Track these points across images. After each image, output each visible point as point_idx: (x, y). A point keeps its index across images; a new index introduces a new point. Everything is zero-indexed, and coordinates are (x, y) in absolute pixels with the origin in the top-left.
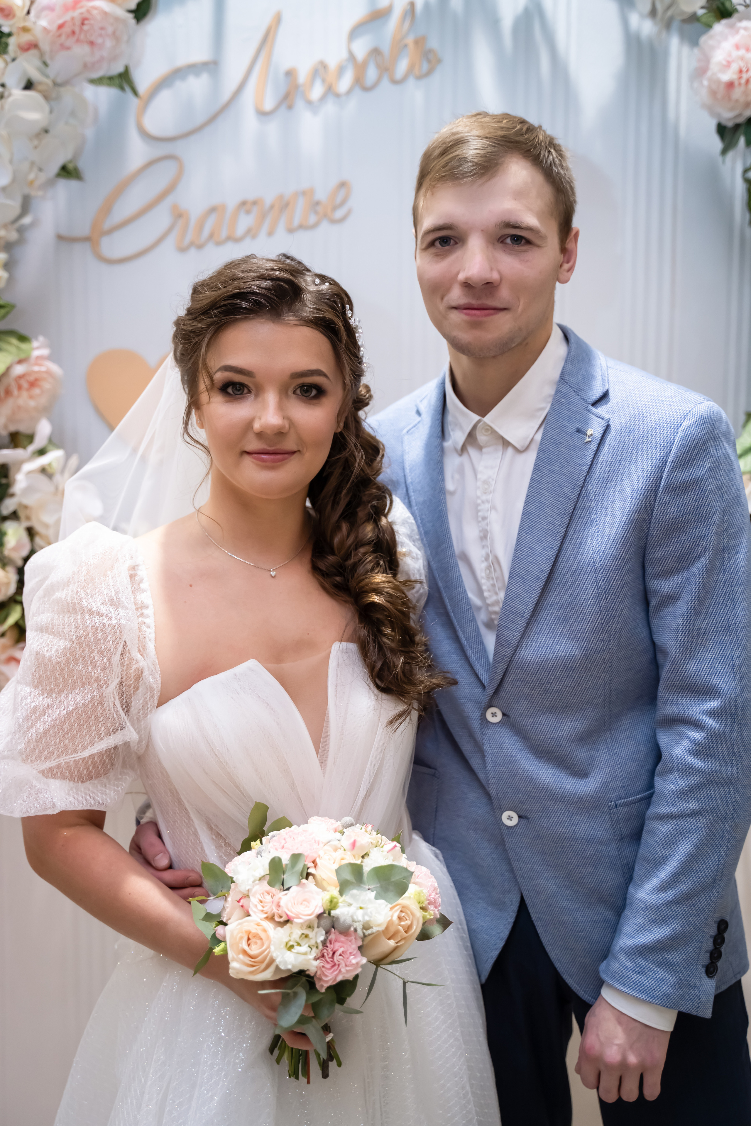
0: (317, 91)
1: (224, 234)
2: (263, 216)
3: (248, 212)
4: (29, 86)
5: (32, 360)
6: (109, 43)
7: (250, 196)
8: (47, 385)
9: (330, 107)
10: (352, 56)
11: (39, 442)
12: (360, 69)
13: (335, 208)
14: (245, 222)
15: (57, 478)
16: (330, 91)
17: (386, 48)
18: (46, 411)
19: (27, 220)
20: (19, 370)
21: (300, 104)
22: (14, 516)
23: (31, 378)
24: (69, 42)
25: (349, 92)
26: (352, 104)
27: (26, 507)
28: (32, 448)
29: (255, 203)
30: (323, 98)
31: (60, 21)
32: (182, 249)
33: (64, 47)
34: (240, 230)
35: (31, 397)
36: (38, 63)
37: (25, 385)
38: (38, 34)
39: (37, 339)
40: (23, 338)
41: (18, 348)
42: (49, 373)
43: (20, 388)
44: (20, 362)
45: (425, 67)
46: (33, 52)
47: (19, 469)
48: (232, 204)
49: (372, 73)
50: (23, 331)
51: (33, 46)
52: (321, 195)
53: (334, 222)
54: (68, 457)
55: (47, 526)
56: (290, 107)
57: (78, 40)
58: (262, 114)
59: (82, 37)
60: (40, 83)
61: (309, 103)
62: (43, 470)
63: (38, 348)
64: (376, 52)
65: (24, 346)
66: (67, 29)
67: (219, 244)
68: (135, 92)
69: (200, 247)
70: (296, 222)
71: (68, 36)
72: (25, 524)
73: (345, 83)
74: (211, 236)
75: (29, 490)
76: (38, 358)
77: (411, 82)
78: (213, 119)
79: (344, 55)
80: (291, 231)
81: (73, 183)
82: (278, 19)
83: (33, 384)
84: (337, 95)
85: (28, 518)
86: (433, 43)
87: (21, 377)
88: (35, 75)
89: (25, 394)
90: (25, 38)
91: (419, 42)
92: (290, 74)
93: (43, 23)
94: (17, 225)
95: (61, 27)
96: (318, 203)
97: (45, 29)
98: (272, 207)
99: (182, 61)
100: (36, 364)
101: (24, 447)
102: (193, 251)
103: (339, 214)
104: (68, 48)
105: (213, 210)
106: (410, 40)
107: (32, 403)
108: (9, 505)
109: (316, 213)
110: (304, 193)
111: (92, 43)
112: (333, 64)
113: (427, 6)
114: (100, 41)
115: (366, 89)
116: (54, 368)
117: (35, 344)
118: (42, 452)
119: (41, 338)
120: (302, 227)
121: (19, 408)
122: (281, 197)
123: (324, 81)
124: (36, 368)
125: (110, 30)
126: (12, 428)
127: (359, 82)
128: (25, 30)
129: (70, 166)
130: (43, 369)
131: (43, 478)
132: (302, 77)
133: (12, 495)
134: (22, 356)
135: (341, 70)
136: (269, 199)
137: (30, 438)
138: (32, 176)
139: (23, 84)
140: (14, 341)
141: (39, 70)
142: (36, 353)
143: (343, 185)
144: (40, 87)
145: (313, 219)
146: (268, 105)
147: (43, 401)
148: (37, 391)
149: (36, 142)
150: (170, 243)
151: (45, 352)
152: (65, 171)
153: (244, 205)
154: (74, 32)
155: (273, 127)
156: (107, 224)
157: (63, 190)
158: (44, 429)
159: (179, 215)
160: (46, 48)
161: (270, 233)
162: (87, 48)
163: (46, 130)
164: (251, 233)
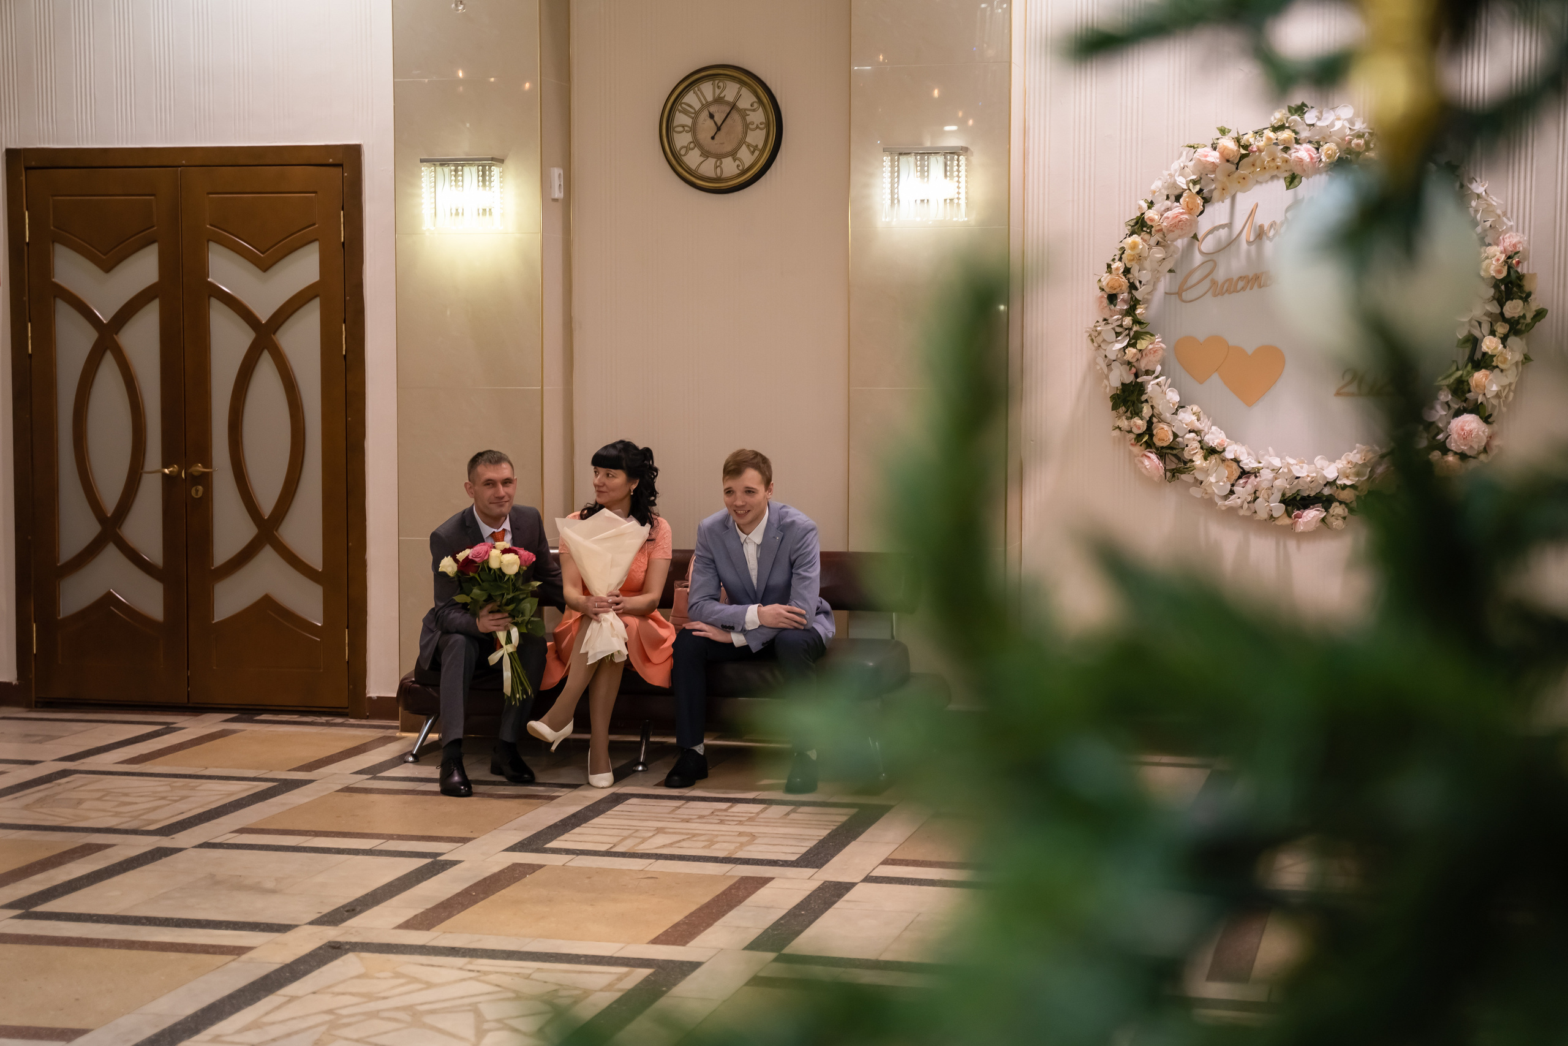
0: (1272, 233)
1: (1232, 290)
2: (1248, 282)
3: (1242, 281)
4: (1158, 244)
6: (1188, 228)
7: (1243, 274)
8: (1160, 353)
11: (1157, 373)
14: (1241, 285)
15: (1163, 387)
18: (1160, 362)
20: (1151, 347)
21: (1264, 237)
22: (1146, 401)
23: (1155, 350)
24: (1173, 229)
27: (1151, 398)
28: (1153, 376)
29: (1245, 277)
31: (1171, 223)
32: (1215, 295)
33: (1171, 231)
34: (1239, 287)
35: (1155, 357)
36: (1162, 236)
38: (1163, 227)
39: (1157, 335)
40: (1152, 335)
41: (1150, 338)
42: (1161, 347)
43: (1152, 353)
44: (1151, 344)
47: (1149, 384)
48: (1235, 278)
50: (1152, 332)
51: (1161, 230)
54: (1167, 379)
56: (1261, 239)
57: (1177, 229)
58: (1249, 243)
60: (1161, 242)
62: (1157, 385)
66: (1173, 226)
67: (1230, 293)
68: (1198, 240)
69: (1223, 294)
72: (1150, 404)
74: (1227, 290)
75: (1152, 392)
78: (1229, 245)
79: (1284, 218)
81: (1173, 274)
82: (1257, 205)
83: (1155, 352)
85: (1152, 402)
87: (1151, 349)
88: (1160, 240)
89: (1152, 356)
90: (1158, 228)
92: (1261, 227)
93: (1165, 224)
95: (1171, 225)
97: (1165, 226)
98: (1252, 279)
99: (1217, 224)
101: (1151, 376)
102: (1219, 297)
104: (1174, 231)
105: (1228, 280)
107: (1155, 360)
108: (1144, 398)
110: (1265, 273)
111: (1182, 229)
112: (1278, 222)
114: (1185, 228)
116: (1163, 346)
117: (1156, 337)
118: (1157, 377)
119: (1159, 335)
121: (1152, 361)
122: (1256, 275)
123: (1274, 229)
125: (1189, 224)
126: (1147, 368)
128: (1158, 225)
129: (1172, 269)
130: (1157, 344)
131: (1157, 387)
133: (1146, 393)
134: (1152, 342)
136: (1250, 275)
137: (1154, 372)
139: (1156, 243)
140: (1149, 336)
141: (1161, 238)
142: (1157, 340)
144: (1162, 244)
146: (1252, 239)
147: (1158, 358)
148: (1156, 355)
149: (1160, 264)
150: (1210, 294)
151: (1160, 340)
152: (1170, 271)
153: (1241, 278)
154: (1175, 226)
155: (1253, 248)
156: (1185, 287)
157: (1168, 275)
158: (1159, 368)
159: (1214, 283)
160: (1166, 232)
161: (1251, 289)
162: (1180, 230)
163: (1164, 259)
164: (1243, 289)
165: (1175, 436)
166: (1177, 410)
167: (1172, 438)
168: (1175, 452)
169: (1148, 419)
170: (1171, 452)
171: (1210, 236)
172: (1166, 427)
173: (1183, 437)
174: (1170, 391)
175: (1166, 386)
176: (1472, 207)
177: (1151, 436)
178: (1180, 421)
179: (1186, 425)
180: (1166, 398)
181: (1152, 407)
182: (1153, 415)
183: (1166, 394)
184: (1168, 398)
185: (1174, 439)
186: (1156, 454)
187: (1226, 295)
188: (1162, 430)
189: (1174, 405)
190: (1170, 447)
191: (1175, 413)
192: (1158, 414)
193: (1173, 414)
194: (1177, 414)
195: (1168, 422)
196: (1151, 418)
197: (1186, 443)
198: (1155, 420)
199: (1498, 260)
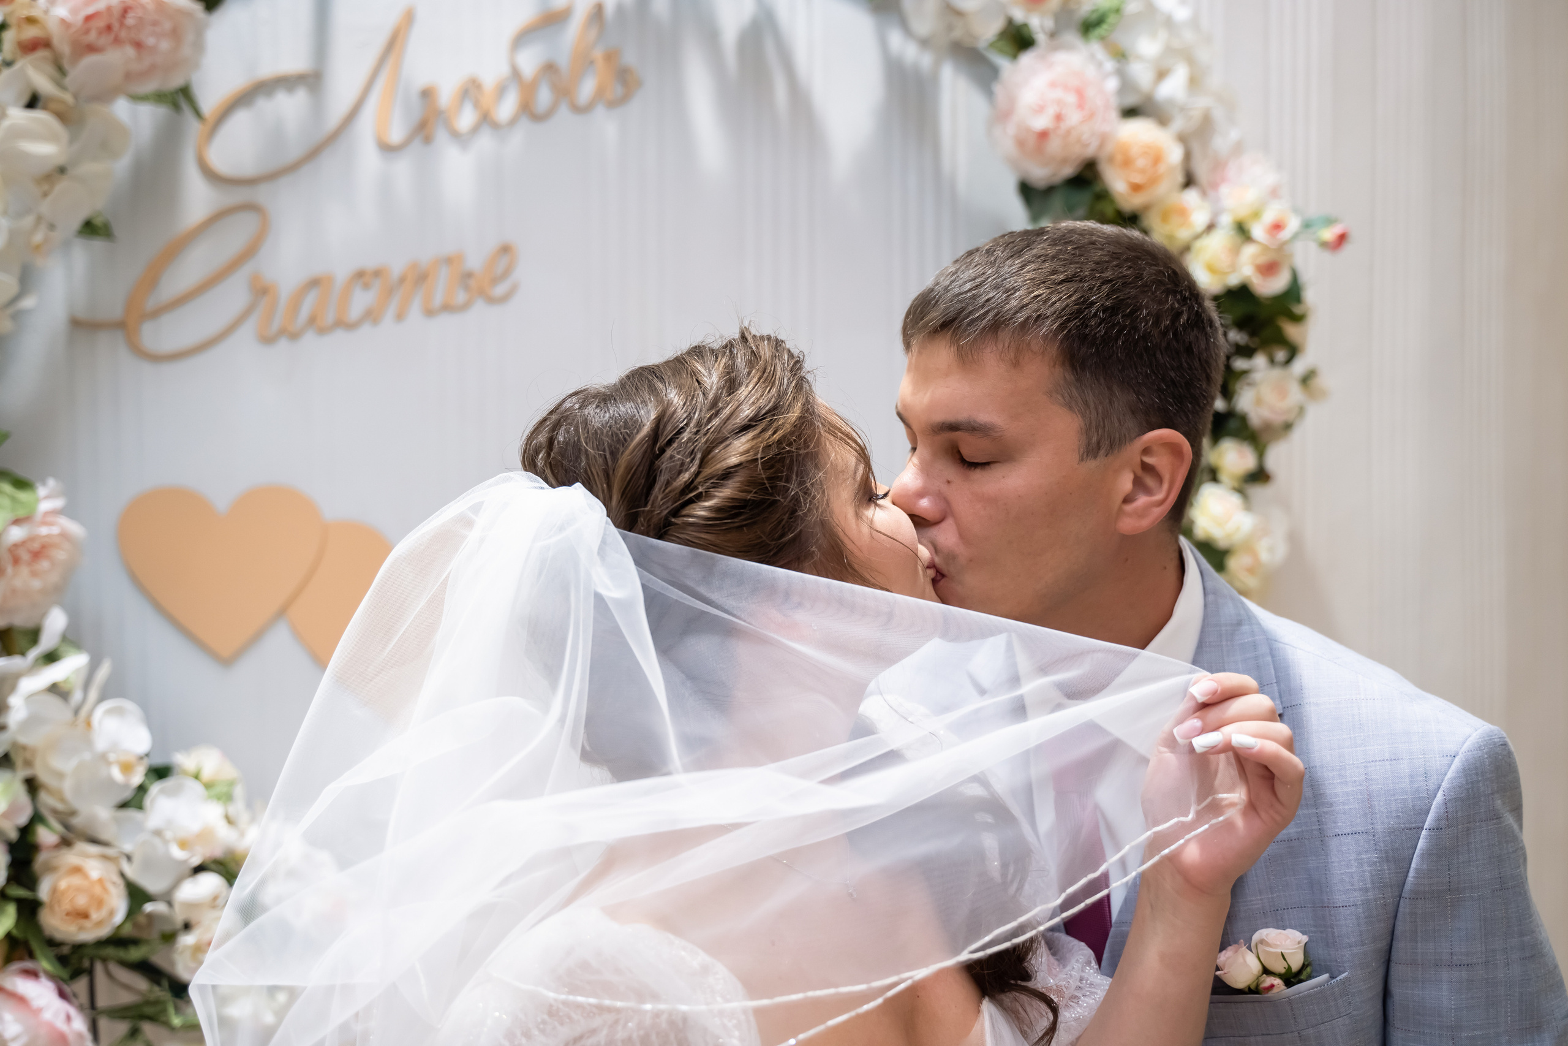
0: (466, 119)
1: (330, 317)
2: (389, 292)
3: (366, 286)
4: (33, 102)
5: (38, 517)
6: (165, 45)
7: (370, 263)
8: (61, 555)
9: (485, 141)
10: (516, 74)
11: (47, 642)
12: (528, 92)
13: (496, 281)
14: (361, 301)
15: (77, 696)
16: (486, 119)
17: (563, 61)
18: (57, 594)
19: (28, 303)
20: (16, 534)
21: (441, 136)
22: (6, 761)
23: (36, 546)
24: (102, 42)
25: (513, 122)
26: (518, 138)
27: (24, 748)
28: (34, 653)
29: (377, 273)
30: (475, 130)
31: (90, 10)
32: (267, 340)
33: (91, 49)
34: (355, 312)
35: (34, 574)
36: (50, 69)
37: (25, 556)
38: (51, 28)
39: (44, 483)
40: (21, 484)
41: (14, 499)
42: (64, 535)
43: (16, 561)
44: (17, 522)
45: (619, 90)
46: (42, 53)
47: (13, 688)
48: (342, 273)
49: (544, 97)
50: (22, 473)
51: (43, 44)
52: (475, 261)
53: (492, 301)
54: (94, 663)
55: (60, 775)
56: (428, 140)
57: (117, 41)
58: (387, 149)
59: (123, 34)
60: (53, 99)
61: (455, 135)
62: (54, 689)
63: (47, 497)
64: (549, 68)
65: (23, 496)
66: (101, 23)
67: (323, 331)
68: (198, 113)
69: (294, 336)
70: (438, 299)
71: (100, 33)
72: (22, 773)
73: (506, 109)
74: (312, 321)
75: (32, 722)
76: (47, 513)
77: (600, 111)
78: (314, 153)
79: (504, 70)
80: (429, 313)
81: (98, 244)
82: (409, 18)
83: (36, 555)
84: (495, 126)
85: (28, 763)
86: (630, 58)
87: (18, 546)
88: (45, 87)
89: (24, 571)
90: (31, 33)
91: (611, 57)
92: (427, 94)
93: (60, 12)
94: (11, 310)
95: (89, 18)
96: (469, 275)
97: (63, 21)
98: (402, 280)
99: (267, 70)
100: (44, 523)
101: (23, 653)
102: (283, 344)
103: (499, 290)
104: (100, 51)
105: (314, 283)
106: (598, 54)
107: (36, 584)
109: (467, 288)
110: (449, 261)
111: (138, 45)
112: (489, 82)
113: (620, 10)
114: (151, 41)
115: (538, 118)
116: (74, 528)
117: (42, 491)
118: (51, 658)
119: (51, 482)
120: (448, 308)
121: (14, 591)
122: (414, 266)
123: (477, 105)
124: (44, 531)
125: (167, 25)
127: (528, 110)
128: (31, 20)
129: (98, 221)
130: (55, 530)
131: (54, 701)
132: (446, 96)
133: (2, 728)
134: (21, 513)
135: (501, 91)
136: (397, 266)
137: (34, 635)
138: (38, 238)
139: (25, 99)
140: (6, 488)
141: (52, 81)
142: (45, 506)
143: (506, 249)
144: (51, 105)
145: (461, 297)
146: (396, 134)
147: (54, 578)
148: (44, 564)
149: (46, 187)
150: (247, 332)
151: (58, 503)
152: (90, 228)
153: (361, 277)
154: (109, 28)
155: (403, 168)
156: (151, 304)
157: (82, 254)
158: (55, 623)
159: (261, 291)
160: (64, 48)
161: (400, 317)
162: (130, 51)
163: (62, 170)
164: (372, 316)
165: (137, 895)
166: (142, 789)
167: (118, 906)
168: (135, 954)
169: (13, 835)
170: (122, 953)
171: (241, 119)
172: (95, 869)
173: (167, 898)
174: (110, 712)
175: (93, 695)
176: (1140, 58)
177: (29, 909)
178: (158, 833)
179: (183, 844)
180: (88, 742)
181: (32, 786)
182: (37, 818)
183: (88, 724)
184: (101, 744)
185: (134, 910)
186: (52, 977)
187: (309, 339)
188: (76, 880)
189: (127, 768)
190: (117, 941)
191: (135, 801)
192: (55, 812)
193: (124, 805)
194: (140, 807)
195: (104, 836)
196: (26, 831)
197: (179, 917)
198: (46, 836)
199: (1277, 227)
